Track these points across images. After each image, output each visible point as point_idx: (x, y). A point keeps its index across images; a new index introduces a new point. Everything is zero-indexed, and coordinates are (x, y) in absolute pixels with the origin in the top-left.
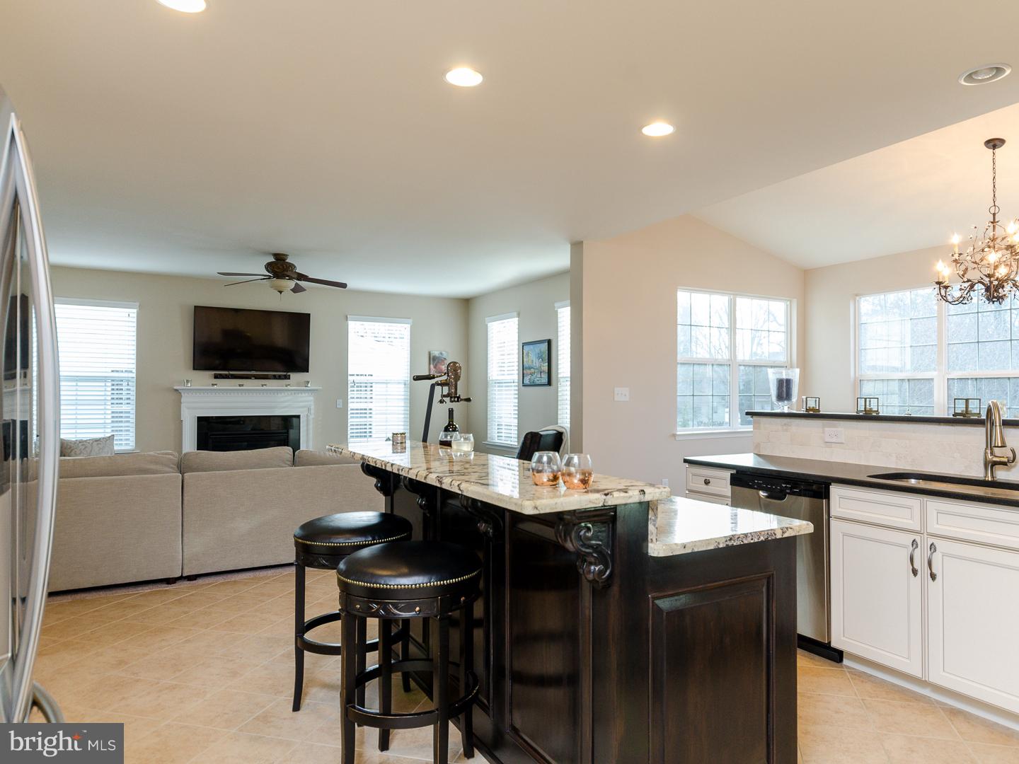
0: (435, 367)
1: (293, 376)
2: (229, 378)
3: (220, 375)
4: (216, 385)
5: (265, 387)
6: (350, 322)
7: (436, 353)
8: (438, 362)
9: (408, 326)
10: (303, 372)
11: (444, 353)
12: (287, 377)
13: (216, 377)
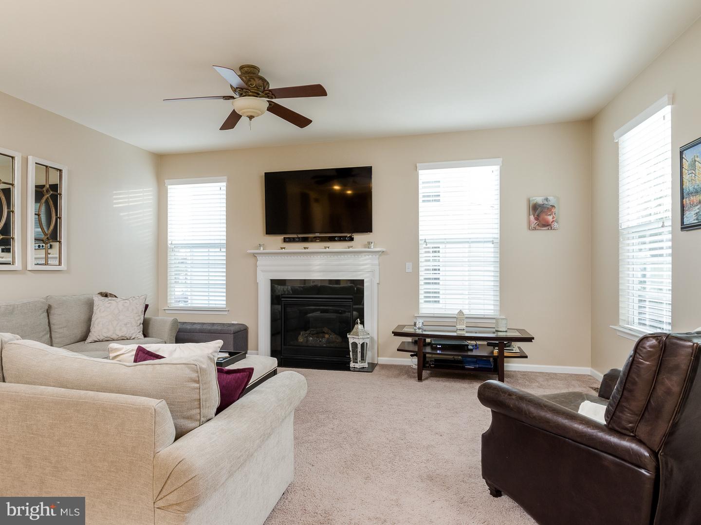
0: (537, 219)
1: (357, 237)
2: (297, 242)
3: (289, 238)
4: (284, 248)
5: (327, 250)
6: (421, 172)
7: (539, 200)
8: (542, 212)
9: (496, 169)
10: (367, 232)
11: (550, 198)
12: (352, 239)
13: (285, 240)
